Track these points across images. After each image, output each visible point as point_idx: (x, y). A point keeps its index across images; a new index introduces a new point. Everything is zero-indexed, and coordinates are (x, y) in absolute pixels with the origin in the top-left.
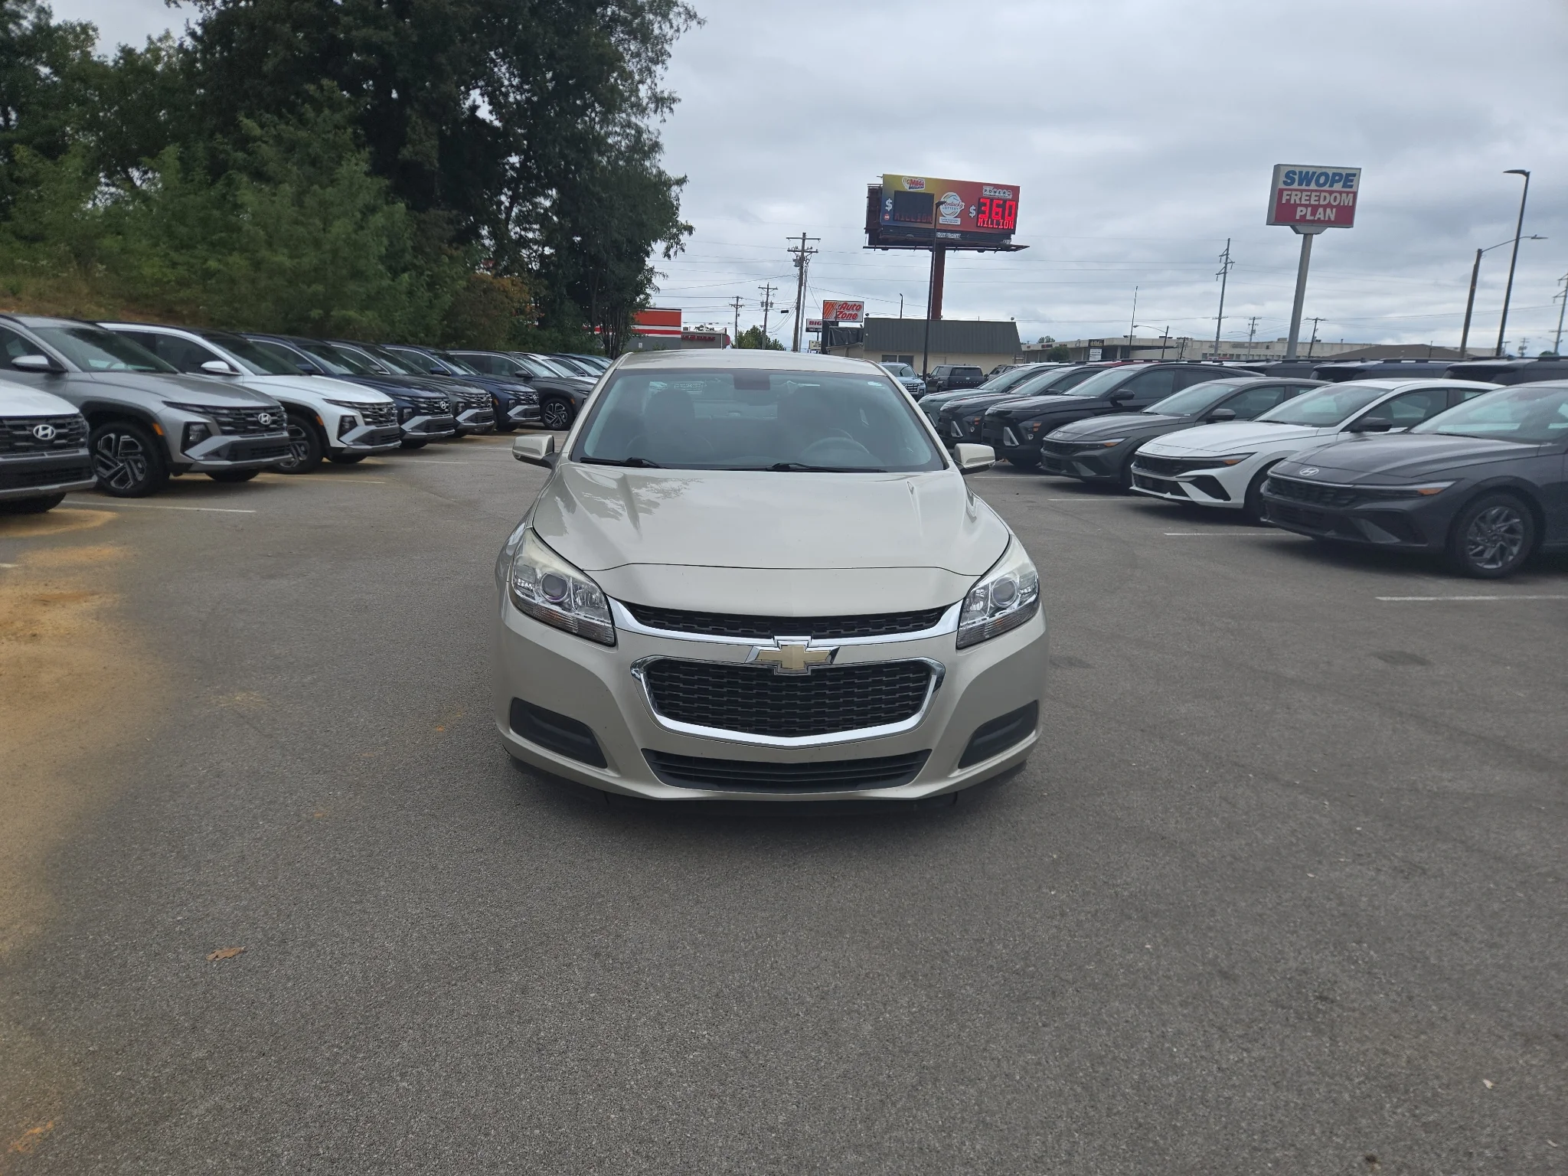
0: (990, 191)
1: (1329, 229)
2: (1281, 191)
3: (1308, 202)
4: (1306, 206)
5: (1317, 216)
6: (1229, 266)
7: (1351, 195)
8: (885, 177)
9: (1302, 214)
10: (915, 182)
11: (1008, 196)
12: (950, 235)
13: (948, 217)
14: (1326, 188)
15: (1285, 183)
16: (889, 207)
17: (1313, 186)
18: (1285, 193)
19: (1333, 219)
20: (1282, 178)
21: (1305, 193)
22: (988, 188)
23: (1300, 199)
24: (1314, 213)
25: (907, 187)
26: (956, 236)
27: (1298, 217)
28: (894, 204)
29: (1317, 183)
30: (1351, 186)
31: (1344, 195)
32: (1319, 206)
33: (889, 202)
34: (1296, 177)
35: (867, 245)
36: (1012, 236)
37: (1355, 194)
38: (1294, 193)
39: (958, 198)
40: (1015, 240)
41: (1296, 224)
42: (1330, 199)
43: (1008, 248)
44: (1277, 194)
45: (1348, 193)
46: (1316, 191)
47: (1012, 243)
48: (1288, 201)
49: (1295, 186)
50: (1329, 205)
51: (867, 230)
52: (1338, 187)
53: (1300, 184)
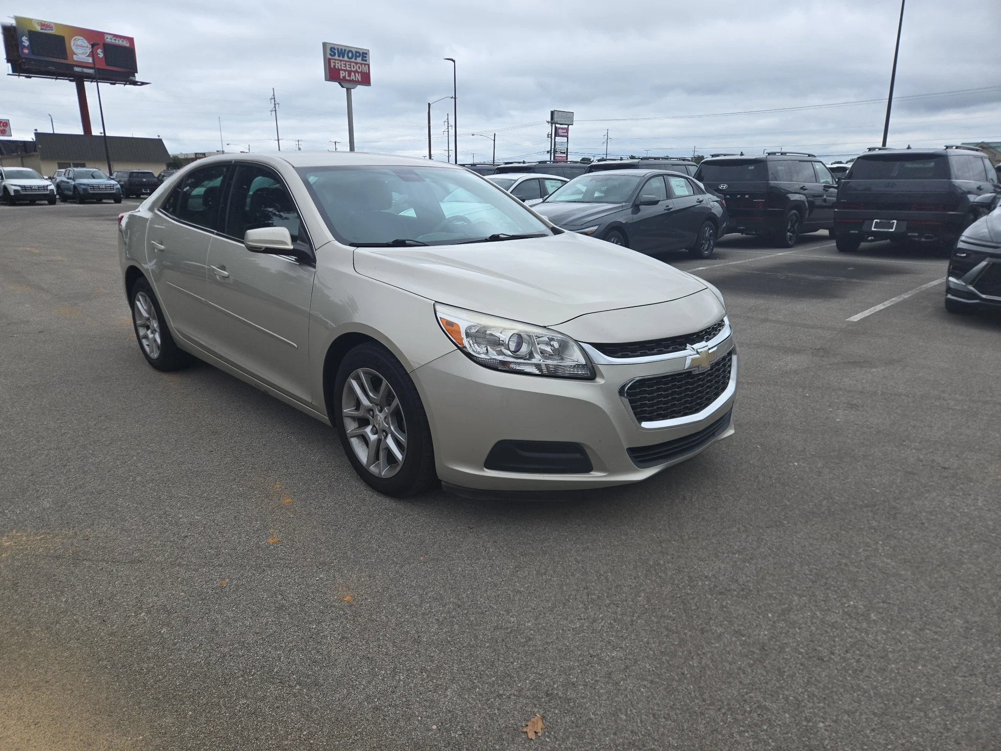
0: (111, 39)
1: (359, 86)
2: (329, 60)
3: (345, 68)
4: (345, 71)
5: (352, 78)
6: (277, 106)
7: (367, 66)
8: (17, 19)
9: (344, 75)
10: (44, 25)
11: (126, 44)
12: (86, 70)
13: (80, 56)
14: (353, 60)
15: (330, 54)
16: (26, 43)
17: (346, 58)
18: (332, 61)
19: (360, 80)
20: (328, 52)
21: (342, 63)
22: (109, 37)
23: (341, 66)
24: (349, 75)
25: (38, 28)
26: (91, 71)
27: (341, 77)
28: (30, 40)
29: (348, 57)
30: (366, 61)
31: (363, 66)
32: (352, 71)
33: (24, 39)
34: (336, 51)
35: (11, 72)
36: (136, 74)
37: (369, 65)
38: (337, 62)
39: (86, 41)
40: (138, 77)
41: (342, 82)
42: (356, 68)
43: (135, 83)
44: (328, 62)
45: (365, 64)
46: (348, 62)
47: (137, 80)
48: (334, 66)
49: (336, 57)
50: (356, 72)
51: (8, 60)
52: (359, 60)
53: (339, 56)
